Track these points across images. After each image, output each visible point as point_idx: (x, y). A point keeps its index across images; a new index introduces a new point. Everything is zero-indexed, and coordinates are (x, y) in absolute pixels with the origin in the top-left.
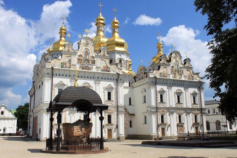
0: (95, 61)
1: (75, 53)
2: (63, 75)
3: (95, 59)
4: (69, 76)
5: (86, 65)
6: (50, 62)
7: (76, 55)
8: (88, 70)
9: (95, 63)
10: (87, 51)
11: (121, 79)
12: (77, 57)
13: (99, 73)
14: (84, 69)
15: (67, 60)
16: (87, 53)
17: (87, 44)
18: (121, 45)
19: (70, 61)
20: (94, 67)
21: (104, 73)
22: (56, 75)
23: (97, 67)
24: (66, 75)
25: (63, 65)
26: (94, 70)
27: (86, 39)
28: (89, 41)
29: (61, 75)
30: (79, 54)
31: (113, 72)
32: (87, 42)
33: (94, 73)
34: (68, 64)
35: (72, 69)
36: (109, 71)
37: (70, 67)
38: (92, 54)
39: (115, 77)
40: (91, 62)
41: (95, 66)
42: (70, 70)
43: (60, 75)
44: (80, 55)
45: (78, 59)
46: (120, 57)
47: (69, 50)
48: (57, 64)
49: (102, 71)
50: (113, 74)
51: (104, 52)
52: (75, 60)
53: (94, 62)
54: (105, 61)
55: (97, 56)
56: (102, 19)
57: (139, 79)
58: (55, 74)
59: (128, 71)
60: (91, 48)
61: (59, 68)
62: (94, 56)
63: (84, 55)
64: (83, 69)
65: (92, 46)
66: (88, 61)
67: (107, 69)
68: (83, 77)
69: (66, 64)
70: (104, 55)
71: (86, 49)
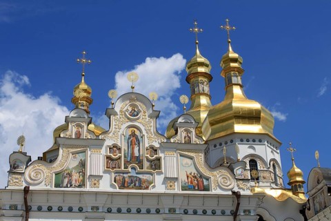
0: (159, 159)
1: (97, 142)
2: (60, 209)
3: (161, 155)
4: (81, 210)
5: (133, 173)
6: (22, 174)
7: (100, 146)
8: (140, 188)
9: (160, 167)
10: (133, 134)
11: (247, 212)
12: (104, 151)
13: (174, 195)
14: (128, 187)
15: (72, 163)
16: (134, 139)
17: (135, 113)
18: (252, 117)
19: (83, 164)
20: (159, 179)
21: (189, 196)
22: (40, 209)
23: (167, 179)
24: (70, 210)
25: (60, 178)
26: (159, 187)
27: (131, 100)
28: (138, 103)
29: (55, 208)
30: (109, 142)
31: (219, 192)
32: (133, 106)
33: (159, 195)
34: (76, 176)
35: (88, 188)
36: (206, 188)
37: (82, 185)
38: (150, 139)
39: (229, 207)
40: (146, 164)
41: (162, 177)
42: (81, 193)
43: (50, 209)
44: (115, 146)
45: (108, 158)
46: (251, 151)
47: (78, 135)
48: (41, 177)
49: (184, 188)
50: (219, 197)
51: (188, 131)
52: (96, 161)
53: (156, 165)
54: (191, 158)
55: (167, 146)
56: (202, 64)
57: (317, 213)
58: (34, 208)
59: (280, 192)
60: (146, 125)
61: (48, 188)
62: (157, 145)
63: (124, 146)
64: (123, 186)
65: (150, 117)
66: (139, 161)
67: (199, 182)
68: (124, 210)
69: (70, 175)
70: (189, 142)
71: (129, 127)
